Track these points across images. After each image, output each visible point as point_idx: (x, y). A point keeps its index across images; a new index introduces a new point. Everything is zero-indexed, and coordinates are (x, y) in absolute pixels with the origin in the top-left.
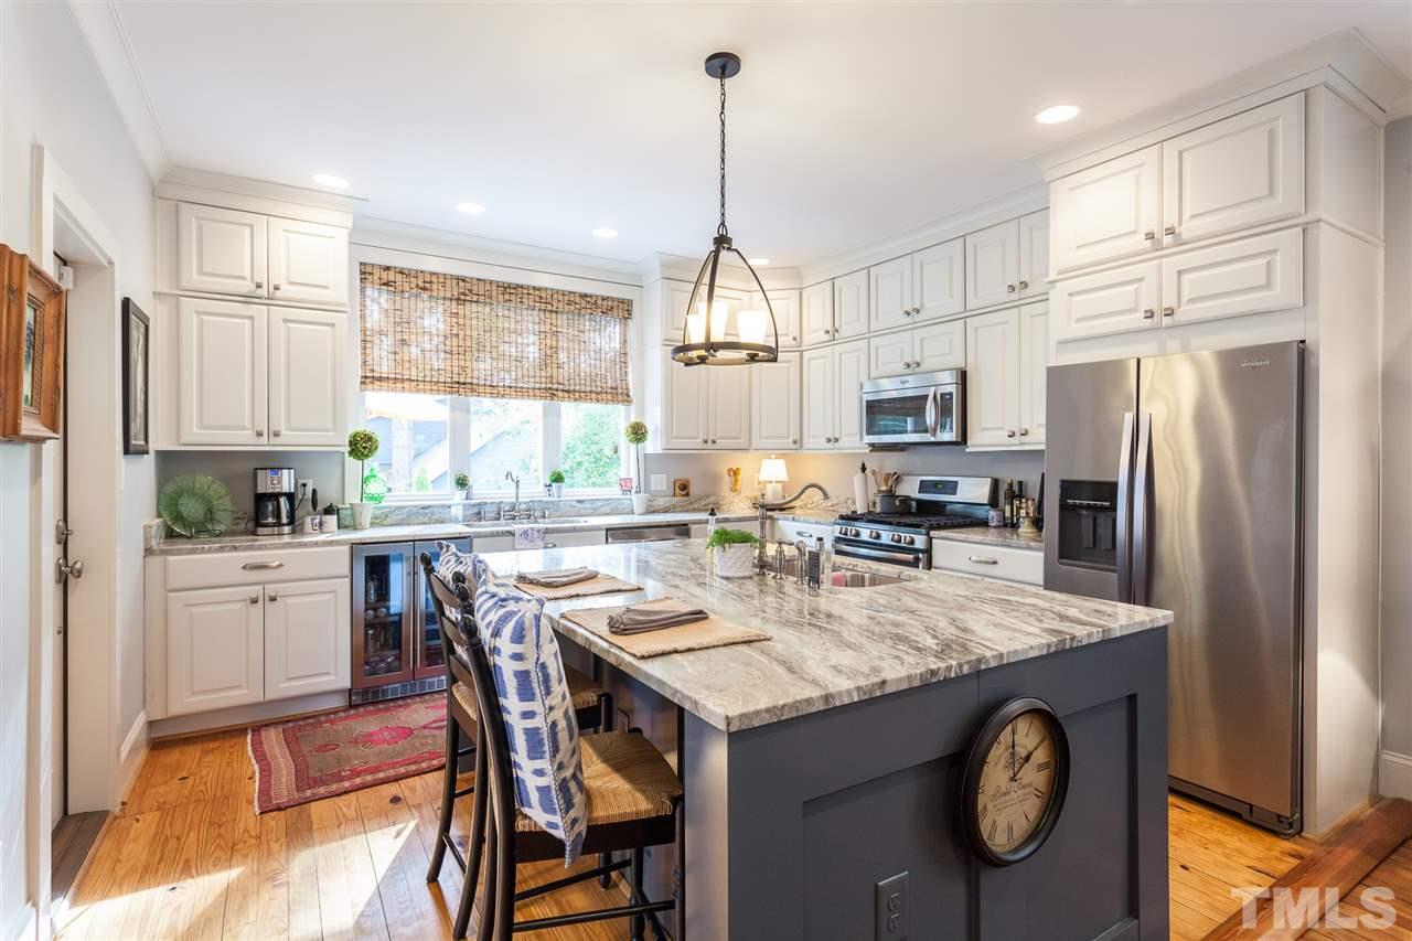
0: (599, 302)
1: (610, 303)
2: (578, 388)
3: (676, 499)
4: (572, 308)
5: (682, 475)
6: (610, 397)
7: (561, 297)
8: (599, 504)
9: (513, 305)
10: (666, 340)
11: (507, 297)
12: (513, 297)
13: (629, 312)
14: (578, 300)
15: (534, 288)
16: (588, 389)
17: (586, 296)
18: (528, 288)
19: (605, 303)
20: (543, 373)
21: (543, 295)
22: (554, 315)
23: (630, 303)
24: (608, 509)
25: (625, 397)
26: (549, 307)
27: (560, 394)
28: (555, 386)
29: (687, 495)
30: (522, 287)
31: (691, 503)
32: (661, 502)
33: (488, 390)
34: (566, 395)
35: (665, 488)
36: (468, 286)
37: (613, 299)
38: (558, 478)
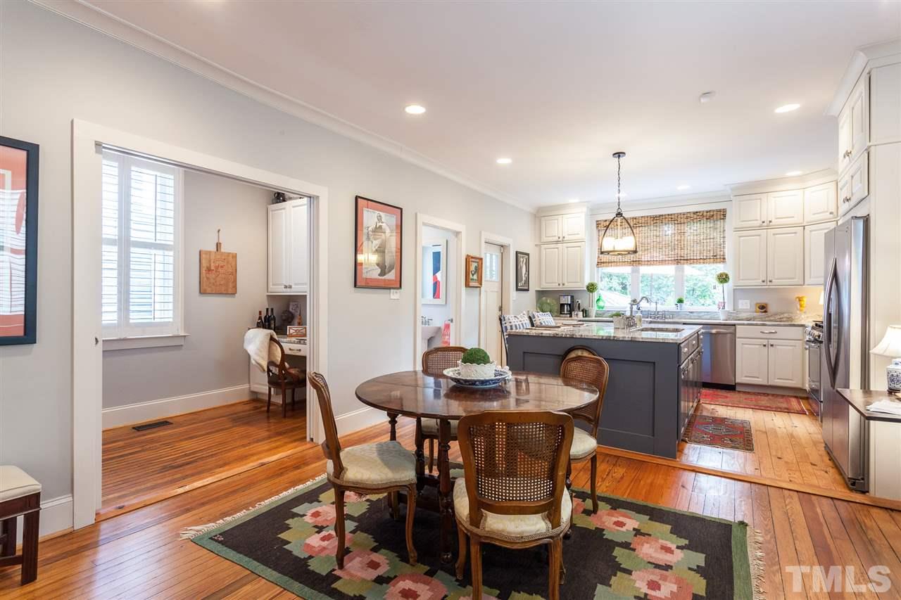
0: (705, 214)
1: (712, 213)
2: (692, 258)
3: (755, 314)
4: (689, 220)
5: (763, 301)
6: (712, 260)
7: (682, 216)
8: (703, 314)
9: (658, 224)
10: (736, 228)
11: (655, 221)
12: (658, 221)
13: (724, 215)
14: (692, 215)
15: (668, 215)
16: (698, 258)
17: (697, 212)
18: (665, 215)
19: (708, 214)
20: (673, 253)
21: (673, 217)
22: (679, 225)
23: (724, 211)
24: (708, 317)
25: (722, 260)
26: (676, 222)
27: (682, 261)
28: (679, 258)
29: (765, 312)
30: (662, 216)
31: (769, 317)
32: (744, 315)
33: (646, 263)
34: (686, 261)
35: (749, 307)
36: (637, 220)
37: (713, 211)
38: (680, 301)
